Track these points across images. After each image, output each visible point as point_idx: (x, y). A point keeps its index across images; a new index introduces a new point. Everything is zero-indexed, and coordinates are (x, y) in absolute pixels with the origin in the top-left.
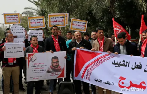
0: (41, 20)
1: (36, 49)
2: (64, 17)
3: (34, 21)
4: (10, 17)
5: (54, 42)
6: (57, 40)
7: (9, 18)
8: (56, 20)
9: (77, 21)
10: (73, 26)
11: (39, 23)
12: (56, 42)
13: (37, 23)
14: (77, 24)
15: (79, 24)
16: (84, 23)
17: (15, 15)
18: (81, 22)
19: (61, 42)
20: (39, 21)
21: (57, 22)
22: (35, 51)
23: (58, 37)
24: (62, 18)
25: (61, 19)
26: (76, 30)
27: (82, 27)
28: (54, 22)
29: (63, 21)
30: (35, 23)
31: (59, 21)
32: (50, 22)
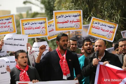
0: (42, 23)
1: (24, 71)
2: (80, 15)
3: (30, 25)
5: (60, 59)
6: (65, 56)
8: (66, 19)
9: (101, 23)
10: (94, 30)
11: (38, 28)
12: (63, 59)
13: (35, 28)
14: (100, 26)
15: (104, 28)
16: (111, 27)
18: (107, 24)
19: (70, 60)
20: (38, 25)
21: (69, 23)
22: (24, 74)
23: (67, 51)
24: (76, 16)
25: (75, 19)
27: (108, 33)
28: (63, 22)
29: (79, 22)
30: (32, 29)
31: (72, 22)
32: (57, 23)
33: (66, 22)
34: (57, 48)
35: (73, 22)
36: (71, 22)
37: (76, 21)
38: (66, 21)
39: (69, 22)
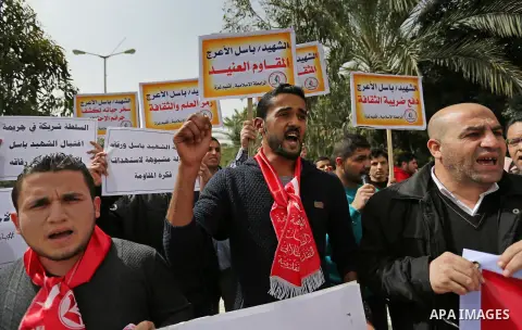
2: (288, 46)
3: (167, 99)
4: (98, 108)
7: (95, 111)
9: (379, 83)
11: (192, 105)
12: (290, 198)
13: (183, 106)
14: (379, 94)
16: (407, 90)
17: (120, 100)
18: (393, 84)
19: (318, 205)
21: (249, 72)
23: (300, 167)
24: (273, 49)
26: (379, 123)
28: (230, 70)
29: (284, 66)
30: (174, 110)
31: (261, 67)
32: (210, 73)
33: (240, 69)
34: (259, 153)
35: (263, 66)
36: (255, 67)
37: (275, 63)
38: (240, 67)
39: (251, 66)
